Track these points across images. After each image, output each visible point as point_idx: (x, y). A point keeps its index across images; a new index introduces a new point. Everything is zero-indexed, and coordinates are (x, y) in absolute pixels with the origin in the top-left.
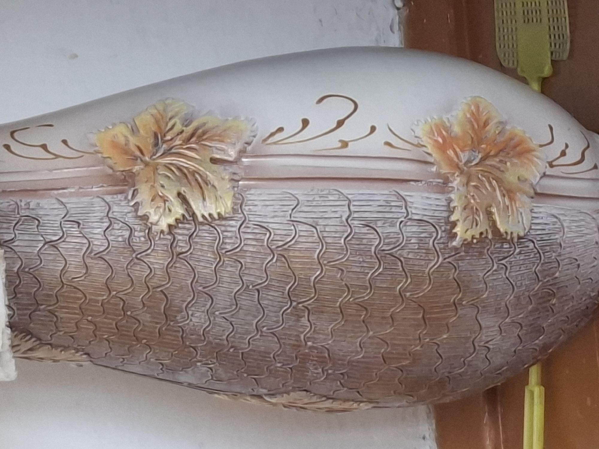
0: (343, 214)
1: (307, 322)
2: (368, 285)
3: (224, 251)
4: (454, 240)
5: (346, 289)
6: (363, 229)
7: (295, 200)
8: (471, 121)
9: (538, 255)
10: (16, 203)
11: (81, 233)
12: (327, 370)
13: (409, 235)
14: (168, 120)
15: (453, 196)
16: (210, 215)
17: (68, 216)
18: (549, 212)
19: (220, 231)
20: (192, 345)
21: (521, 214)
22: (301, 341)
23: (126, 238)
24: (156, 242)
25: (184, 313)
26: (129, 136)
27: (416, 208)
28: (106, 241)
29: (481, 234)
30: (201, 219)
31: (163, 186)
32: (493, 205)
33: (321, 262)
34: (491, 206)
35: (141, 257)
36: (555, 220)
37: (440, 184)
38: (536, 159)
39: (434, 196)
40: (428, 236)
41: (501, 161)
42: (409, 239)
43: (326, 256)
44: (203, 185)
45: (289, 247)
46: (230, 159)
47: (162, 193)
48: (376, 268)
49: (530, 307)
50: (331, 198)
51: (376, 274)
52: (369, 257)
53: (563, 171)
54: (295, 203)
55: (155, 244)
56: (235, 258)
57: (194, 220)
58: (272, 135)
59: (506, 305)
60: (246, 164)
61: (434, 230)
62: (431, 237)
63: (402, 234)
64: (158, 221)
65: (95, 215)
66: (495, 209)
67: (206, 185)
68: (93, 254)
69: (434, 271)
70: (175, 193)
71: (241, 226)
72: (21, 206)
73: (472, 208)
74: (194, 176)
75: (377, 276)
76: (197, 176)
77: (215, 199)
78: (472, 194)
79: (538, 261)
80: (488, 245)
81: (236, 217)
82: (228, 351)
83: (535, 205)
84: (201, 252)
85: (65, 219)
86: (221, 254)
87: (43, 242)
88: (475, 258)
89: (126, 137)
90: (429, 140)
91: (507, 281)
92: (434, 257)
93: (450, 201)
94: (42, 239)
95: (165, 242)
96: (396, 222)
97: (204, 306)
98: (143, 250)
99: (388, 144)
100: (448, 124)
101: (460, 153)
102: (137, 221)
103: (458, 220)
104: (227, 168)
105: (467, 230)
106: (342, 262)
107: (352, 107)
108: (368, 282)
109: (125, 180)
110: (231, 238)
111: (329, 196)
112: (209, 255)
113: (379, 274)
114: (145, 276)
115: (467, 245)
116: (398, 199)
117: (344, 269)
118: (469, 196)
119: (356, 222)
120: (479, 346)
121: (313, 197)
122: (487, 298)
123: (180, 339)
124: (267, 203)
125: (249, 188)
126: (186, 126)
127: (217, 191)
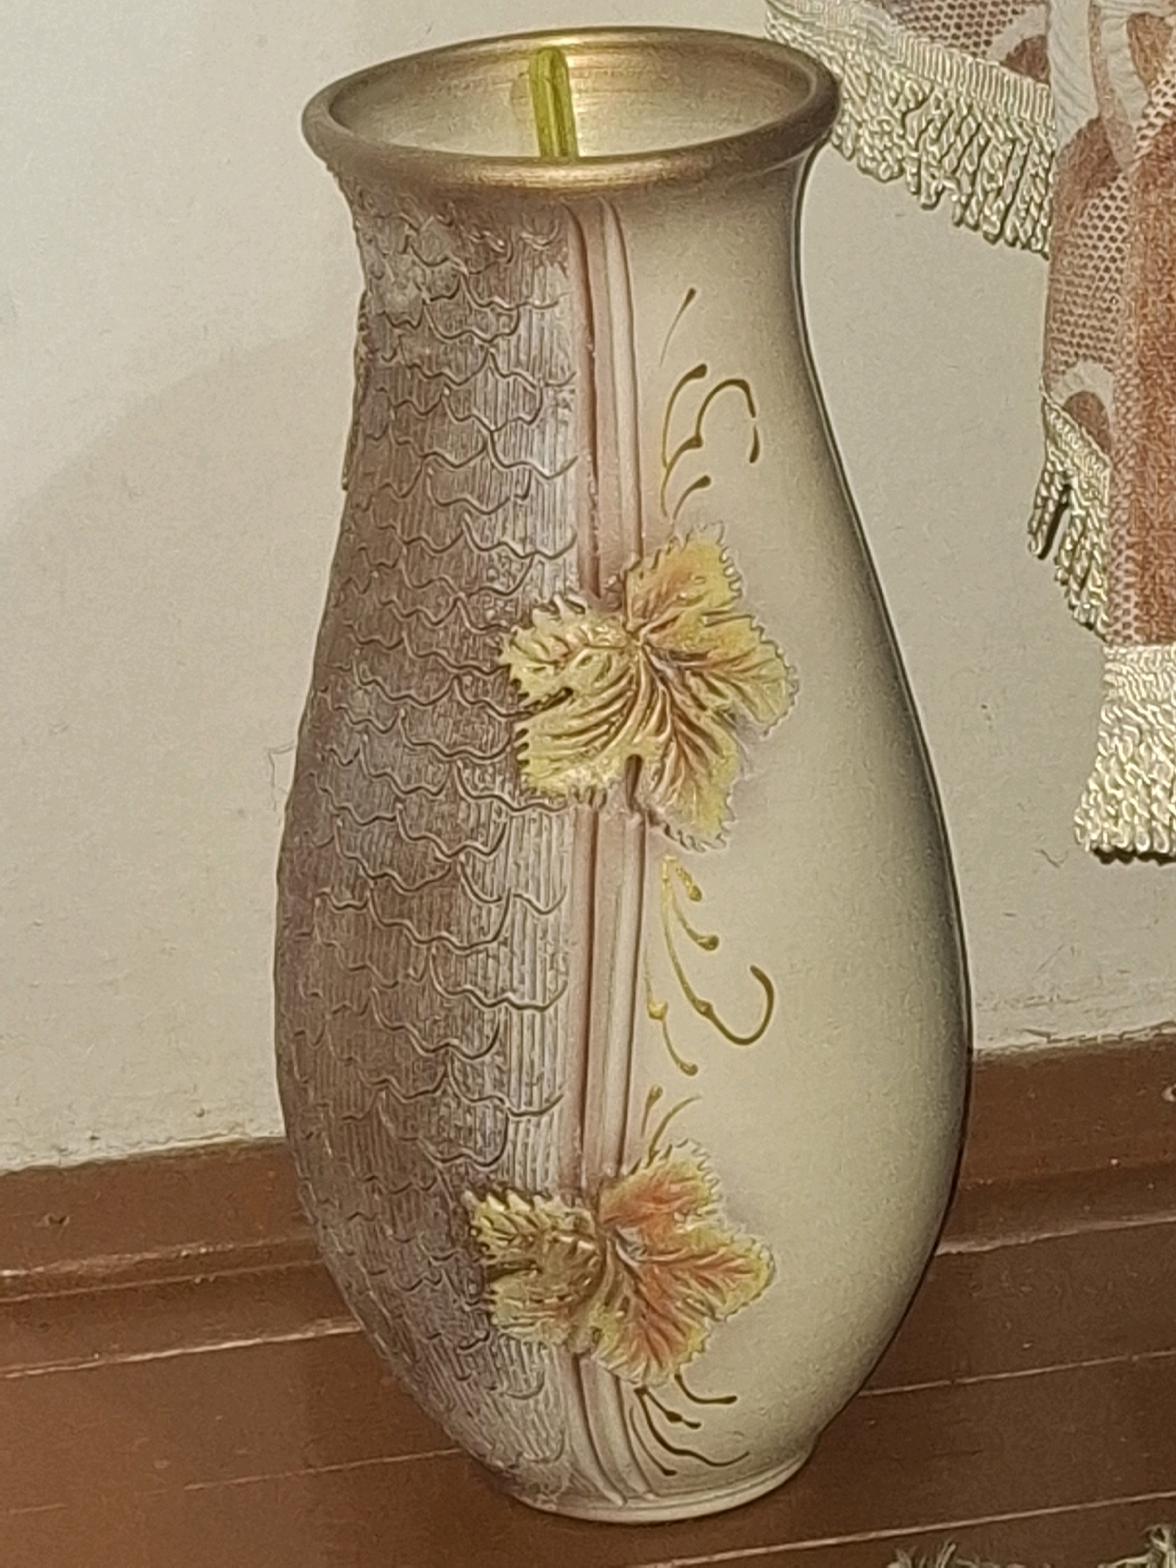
0: (518, 994)
1: (346, 903)
2: (396, 1024)
3: (460, 763)
4: (473, 1195)
5: (391, 982)
6: (490, 1028)
7: (548, 906)
8: (710, 1255)
9: (466, 1344)
10: (567, 383)
11: (508, 499)
13: (479, 1114)
14: (734, 682)
15: (555, 1202)
16: (526, 745)
17: (539, 478)
18: (546, 1374)
19: (496, 760)
20: (330, 685)
21: (532, 1324)
22: (322, 886)
23: (493, 583)
24: (482, 638)
25: (371, 678)
26: (701, 605)
27: (528, 1131)
28: (489, 545)
29: (488, 1247)
30: (518, 727)
31: (584, 662)
32: (542, 1276)
33: (435, 943)
34: (540, 1271)
35: (459, 608)
37: (577, 1181)
38: (642, 1365)
39: (553, 1168)
40: (478, 1147)
42: (472, 1112)
43: (443, 953)
44: (586, 737)
45: (462, 885)
46: (639, 794)
47: (572, 659)
48: (424, 1043)
50: (550, 974)
51: (414, 1043)
52: (441, 1033)
53: (635, 1415)
54: (541, 906)
55: (480, 636)
57: (519, 713)
58: (687, 878)
60: (627, 821)
61: (489, 1159)
62: (476, 1152)
63: (481, 1099)
64: (518, 646)
65: (539, 529)
66: (533, 1279)
67: (584, 741)
68: (467, 517)
69: (419, 1148)
70: (572, 684)
71: (503, 801)
72: (562, 391)
75: (411, 1042)
76: (605, 727)
77: (554, 757)
78: (561, 1239)
79: (457, 1343)
80: (470, 1255)
81: (520, 794)
82: (319, 751)
83: (554, 1352)
85: (535, 473)
86: (456, 757)
90: (662, 1172)
92: (442, 1153)
94: (498, 425)
95: (481, 655)
96: (502, 1092)
98: (469, 612)
99: (656, 1094)
100: (701, 1210)
102: (523, 606)
106: (433, 982)
107: (742, 1035)
108: (401, 1024)
110: (482, 779)
111: (553, 971)
112: (455, 735)
113: (414, 1047)
114: (427, 612)
116: (547, 1100)
117: (422, 983)
118: (555, 1233)
119: (502, 1017)
121: (553, 942)
122: (386, 1238)
123: (338, 664)
125: (577, 825)
126: (715, 717)
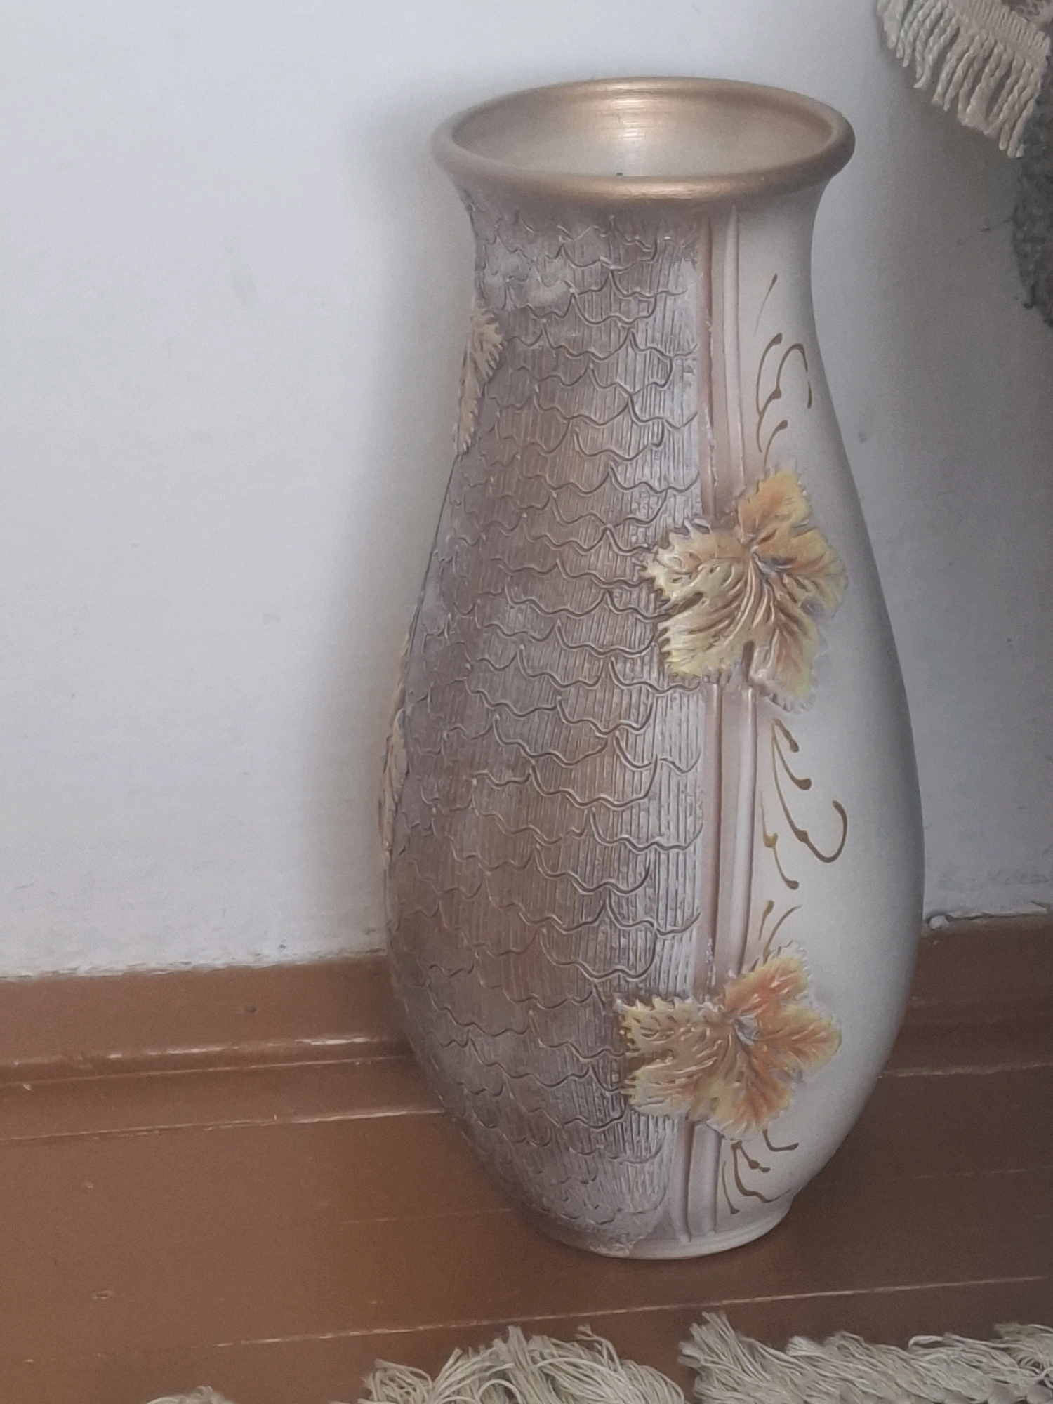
0: (665, 837)
1: (506, 781)
2: (559, 873)
3: (613, 659)
4: (623, 1002)
5: (554, 839)
6: (642, 867)
7: (687, 766)
8: (803, 1031)
9: (600, 1124)
10: (690, 353)
11: (645, 448)
12: (436, 806)
13: (633, 935)
14: (813, 579)
15: (689, 1001)
16: (668, 641)
17: (670, 428)
18: (666, 1141)
19: (644, 653)
20: (476, 608)
21: (662, 1102)
22: (478, 770)
23: (635, 514)
24: (628, 559)
25: (524, 598)
26: (791, 521)
27: (672, 946)
28: (632, 485)
29: (633, 1042)
30: (661, 626)
31: (712, 571)
32: (676, 1061)
33: (595, 803)
34: (673, 1056)
35: (607, 536)
36: (653, 1150)
37: (708, 982)
38: (744, 1125)
39: (690, 972)
40: (630, 964)
41: (741, 1073)
42: (627, 935)
43: (602, 811)
44: (713, 630)
45: (618, 756)
46: (752, 673)
47: (702, 569)
48: (584, 885)
49: (524, 1109)
50: (690, 820)
51: (575, 885)
52: (600, 875)
53: (727, 1166)
54: (683, 767)
55: (627, 556)
56: (603, 675)
57: (660, 615)
58: (787, 734)
59: (527, 1074)
60: (744, 693)
61: (640, 971)
62: (628, 967)
63: (633, 925)
64: (659, 562)
65: (671, 469)
66: (669, 1064)
67: (713, 634)
68: (612, 463)
69: (578, 969)
70: (702, 589)
71: (651, 686)
72: (687, 359)
73: (671, 1029)
74: (727, 617)
75: (572, 886)
76: (727, 622)
77: (691, 648)
78: (693, 1029)
79: (592, 1124)
80: (616, 1050)
81: (664, 680)
82: (468, 661)
83: (676, 1122)
84: (613, 626)
85: (666, 424)
86: (609, 654)
87: (631, 391)
88: (597, 1031)
89: (787, 517)
90: (773, 969)
91: (562, 1078)
92: (598, 971)
93: (683, 996)
94: (637, 390)
95: (628, 572)
96: (651, 917)
97: (532, 628)
98: (617, 539)
99: (770, 906)
100: (798, 997)
101: (755, 1014)
102: (660, 531)
103: (653, 1007)
104: (738, 666)
105: (638, 1021)
106: (594, 835)
107: (827, 856)
108: (563, 871)
109: (723, 513)
110: (633, 670)
111: (692, 818)
112: (607, 637)
113: (575, 888)
114: (579, 541)
115: (616, 1020)
116: (687, 919)
117: (583, 837)
118: (689, 1025)
119: (652, 856)
120: (468, 1031)
121: (691, 794)
122: (536, 1046)
123: (486, 590)
124: (684, 726)
125: (708, 700)
126: (803, 607)
127: (704, 651)
